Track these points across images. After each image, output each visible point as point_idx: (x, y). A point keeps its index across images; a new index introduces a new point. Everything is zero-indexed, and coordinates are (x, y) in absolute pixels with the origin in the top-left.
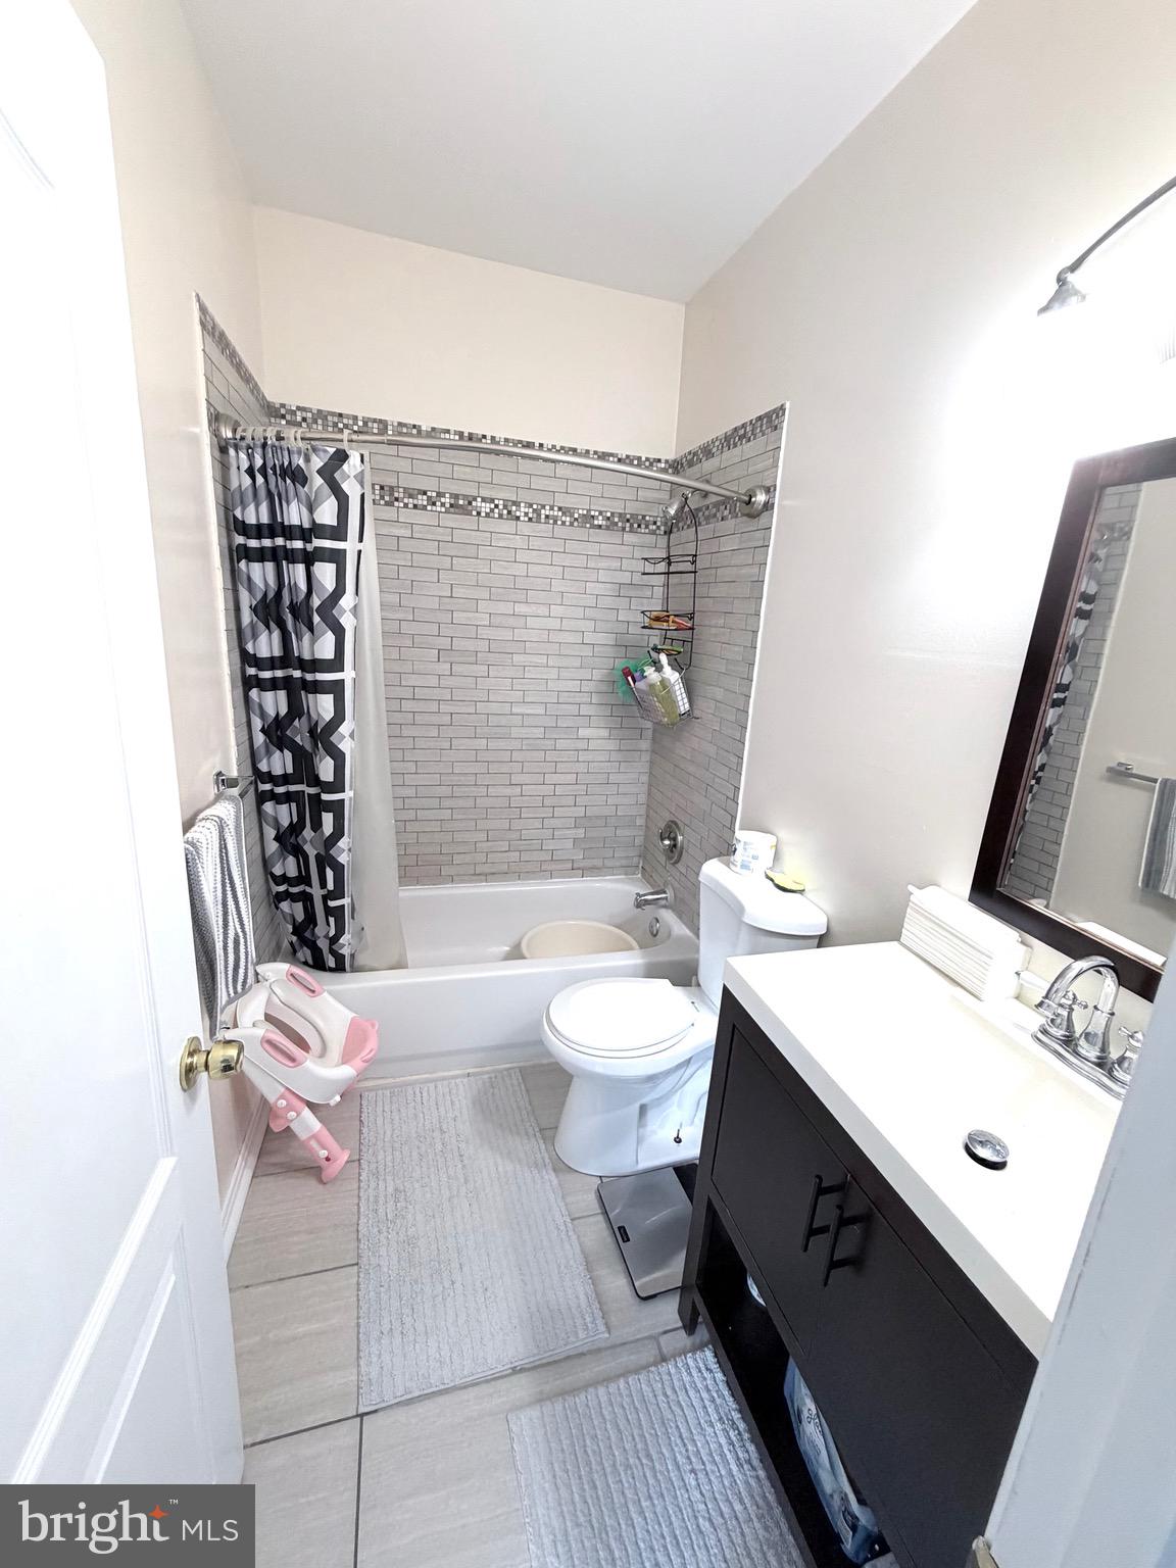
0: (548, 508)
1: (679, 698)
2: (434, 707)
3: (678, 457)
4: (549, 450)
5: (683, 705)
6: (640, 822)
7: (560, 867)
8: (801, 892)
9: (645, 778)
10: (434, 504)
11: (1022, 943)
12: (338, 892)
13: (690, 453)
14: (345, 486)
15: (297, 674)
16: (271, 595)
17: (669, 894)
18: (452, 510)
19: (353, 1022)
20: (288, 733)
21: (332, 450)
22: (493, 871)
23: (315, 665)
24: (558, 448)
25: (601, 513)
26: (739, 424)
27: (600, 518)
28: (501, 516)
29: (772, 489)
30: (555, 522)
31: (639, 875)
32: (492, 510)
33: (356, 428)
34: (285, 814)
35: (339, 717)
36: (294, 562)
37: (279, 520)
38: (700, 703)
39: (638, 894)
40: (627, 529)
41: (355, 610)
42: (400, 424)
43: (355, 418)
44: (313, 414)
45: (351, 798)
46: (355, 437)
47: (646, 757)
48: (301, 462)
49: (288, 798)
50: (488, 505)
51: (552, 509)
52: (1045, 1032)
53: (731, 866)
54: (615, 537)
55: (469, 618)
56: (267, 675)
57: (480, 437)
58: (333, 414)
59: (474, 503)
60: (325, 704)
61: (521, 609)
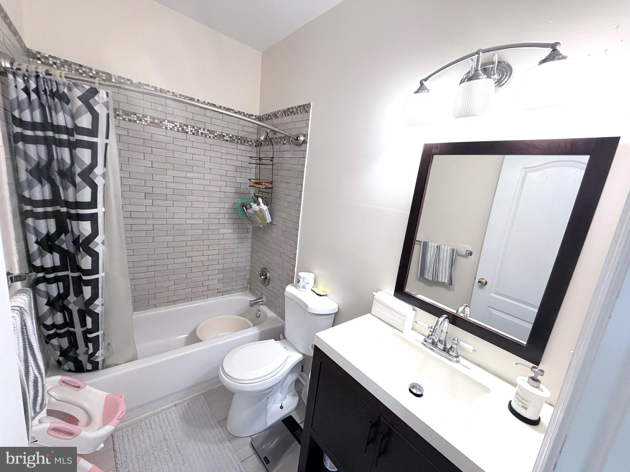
0: (202, 129)
1: (267, 217)
2: (143, 221)
3: (261, 115)
4: (202, 103)
5: (269, 220)
6: (248, 268)
7: (211, 292)
8: (326, 295)
9: (250, 250)
10: (141, 120)
11: (413, 310)
12: (96, 328)
13: (267, 114)
14: (96, 108)
15: (64, 210)
16: (43, 163)
17: (264, 299)
18: (151, 125)
19: (107, 399)
20: (56, 243)
21: (87, 87)
22: (178, 299)
23: (78, 205)
24: (207, 103)
25: (227, 134)
26: (290, 107)
27: (227, 137)
28: (178, 131)
29: (306, 135)
30: (206, 136)
31: (248, 291)
32: (173, 127)
33: (91, 74)
34: (54, 290)
35: (95, 233)
36: (60, 146)
37: (49, 121)
38: (276, 219)
39: (251, 301)
40: (239, 143)
41: (104, 175)
42: (119, 77)
43: (91, 69)
44: (61, 61)
45: (103, 277)
46: (103, 82)
47: (250, 241)
48: (66, 90)
49: (56, 280)
50: (171, 124)
51: (204, 130)
52: (426, 341)
53: (297, 287)
54: (234, 145)
55: (162, 178)
56: (40, 210)
57: (166, 91)
58: (76, 64)
59: (163, 123)
60: (85, 227)
61: (190, 175)
